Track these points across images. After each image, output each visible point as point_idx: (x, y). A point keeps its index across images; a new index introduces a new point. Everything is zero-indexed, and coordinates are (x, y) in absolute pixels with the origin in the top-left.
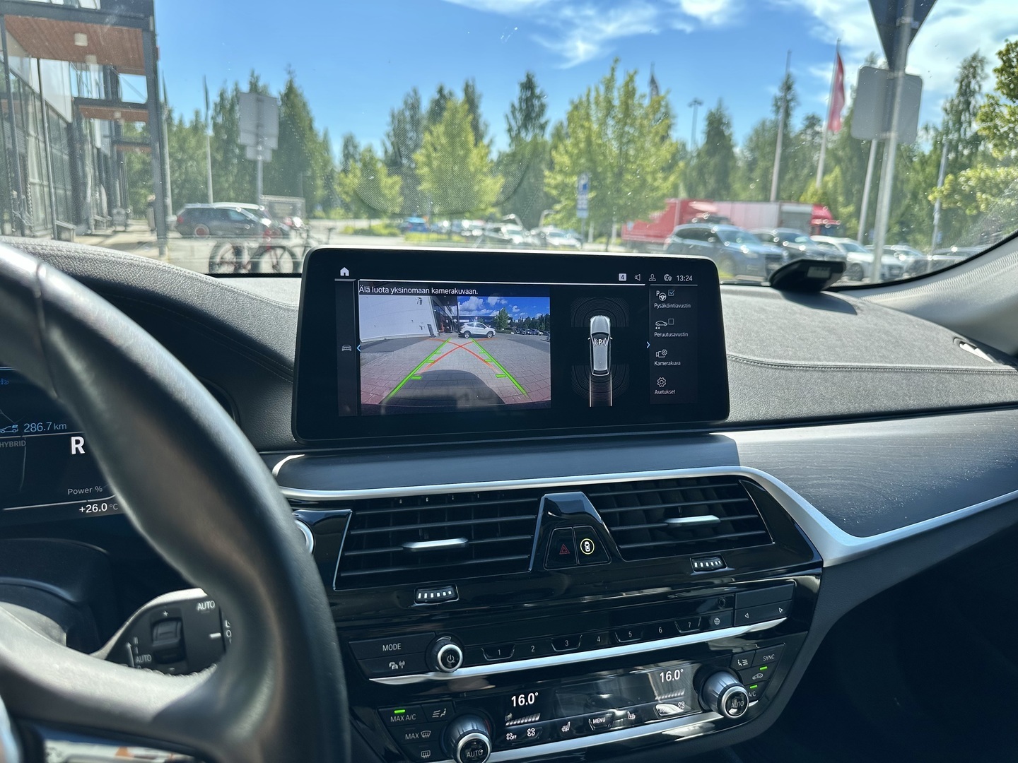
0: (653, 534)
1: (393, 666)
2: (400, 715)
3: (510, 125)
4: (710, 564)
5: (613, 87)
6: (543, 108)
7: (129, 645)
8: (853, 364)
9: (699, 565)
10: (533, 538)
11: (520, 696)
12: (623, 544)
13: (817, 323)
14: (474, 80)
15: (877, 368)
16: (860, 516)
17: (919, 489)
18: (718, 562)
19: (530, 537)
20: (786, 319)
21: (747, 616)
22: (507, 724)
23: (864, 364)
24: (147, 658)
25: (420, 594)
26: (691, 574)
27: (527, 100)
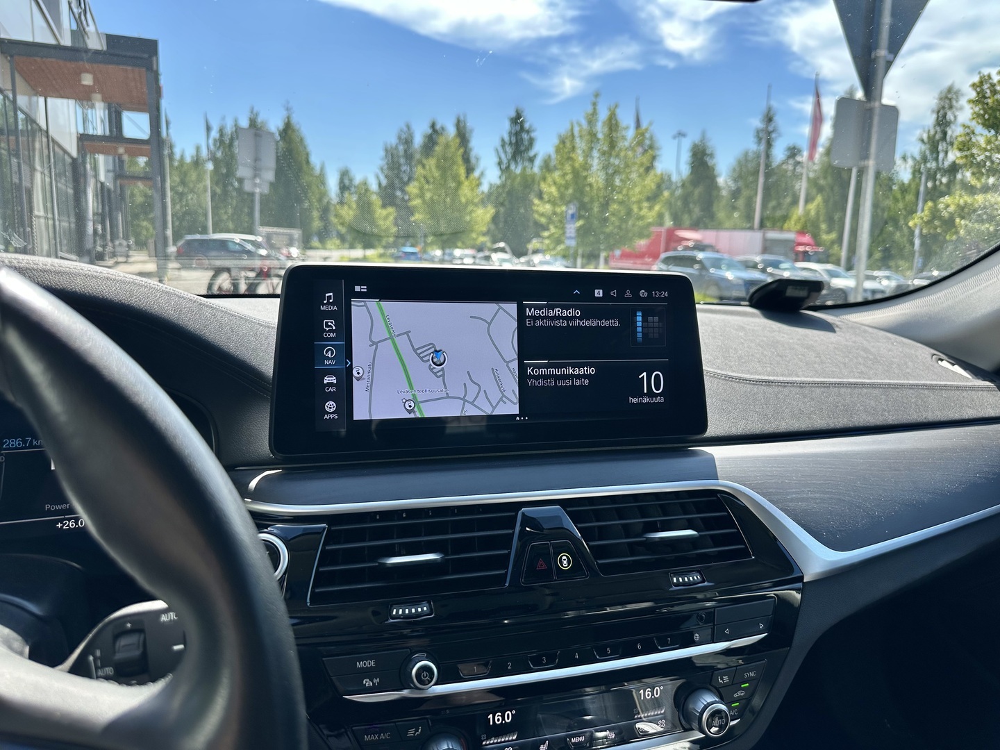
0: (633, 549)
1: (367, 683)
3: (500, 158)
4: (689, 579)
5: (597, 120)
6: (531, 142)
7: (91, 658)
8: (831, 380)
9: (678, 580)
10: (510, 553)
11: (497, 715)
12: (600, 559)
13: (795, 340)
14: (465, 116)
15: (855, 384)
16: (840, 531)
17: (899, 503)
18: (697, 577)
19: (506, 552)
20: (765, 337)
21: (727, 631)
22: (484, 743)
23: (842, 380)
24: (109, 671)
25: (395, 610)
26: (671, 589)
27: (516, 134)
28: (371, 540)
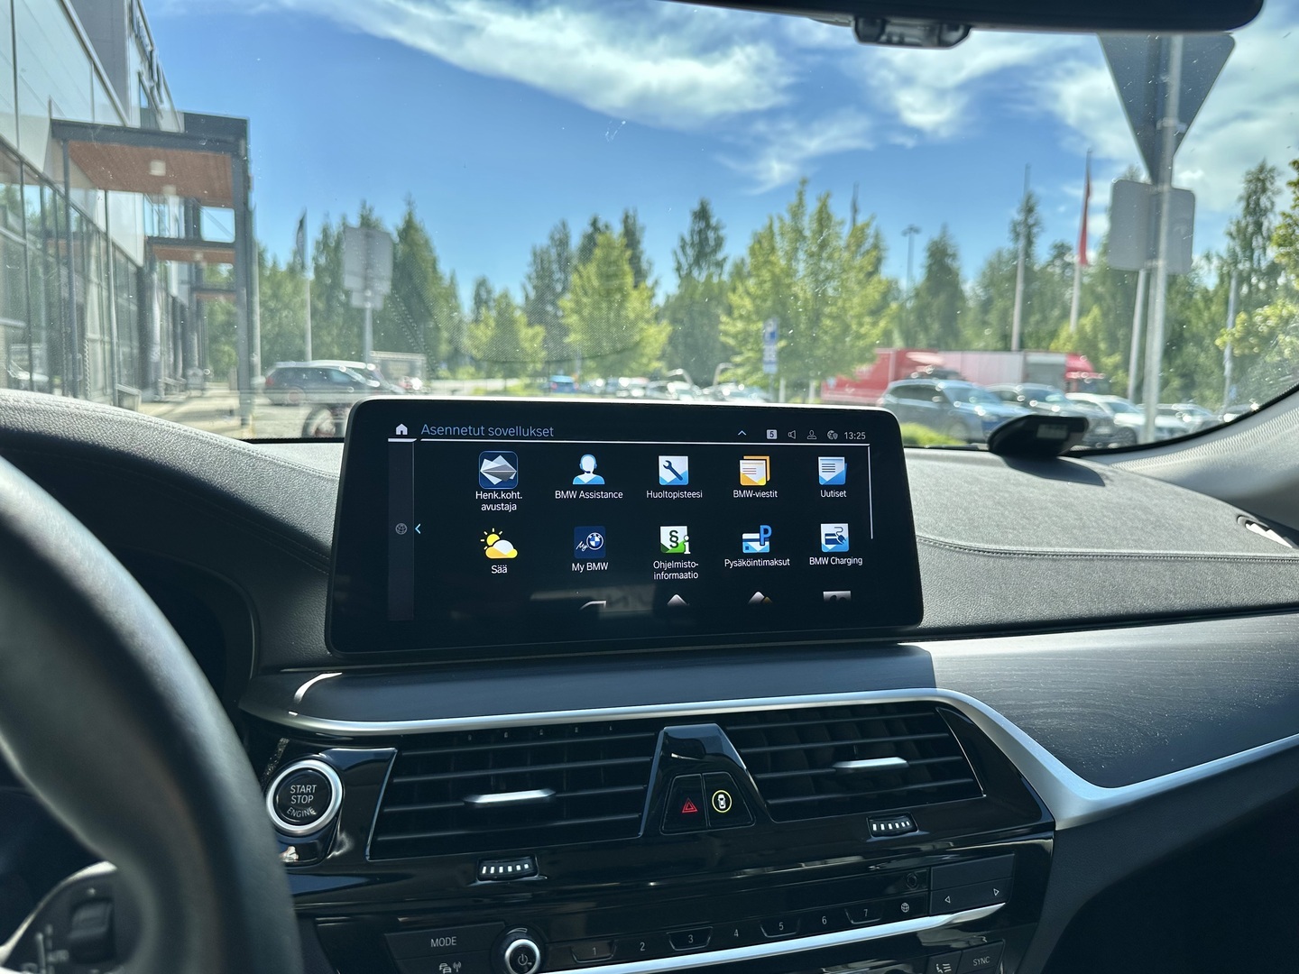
0: (818, 784)
1: (445, 968)
3: (679, 262)
4: (900, 825)
5: (803, 214)
6: (719, 243)
7: (40, 937)
8: (1096, 550)
9: (879, 827)
10: (646, 790)
12: (772, 798)
13: (1049, 498)
14: (635, 211)
15: (1130, 556)
16: (1106, 758)
17: (1190, 721)
18: (906, 824)
19: (641, 788)
20: (1008, 492)
21: (948, 900)
23: (1110, 551)
24: (63, 955)
25: (485, 868)
26: (869, 841)
27: (700, 232)
28: (456, 771)
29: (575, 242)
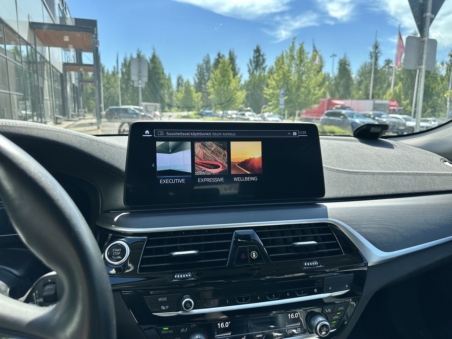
0: (287, 250)
1: (163, 308)
2: (166, 330)
3: (249, 69)
4: (314, 264)
5: (294, 50)
6: (264, 61)
7: (34, 294)
8: (388, 171)
9: (307, 264)
10: (229, 251)
11: (222, 324)
12: (271, 254)
13: (373, 153)
14: (233, 50)
15: (400, 173)
16: (386, 242)
17: (417, 230)
18: (316, 263)
19: (227, 250)
20: (359, 151)
21: (330, 288)
22: (216, 336)
23: (393, 172)
24: (41, 300)
25: (176, 276)
26: (304, 268)
27: (257, 57)
28: (167, 244)
29: (212, 61)
